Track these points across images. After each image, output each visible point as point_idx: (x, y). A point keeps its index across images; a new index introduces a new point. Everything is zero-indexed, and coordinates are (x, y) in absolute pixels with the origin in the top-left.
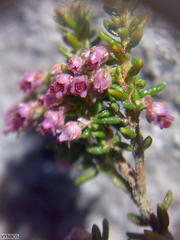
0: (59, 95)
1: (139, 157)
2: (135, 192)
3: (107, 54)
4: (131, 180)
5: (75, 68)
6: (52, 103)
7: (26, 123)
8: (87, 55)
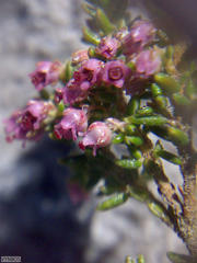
0: (85, 85)
1: (189, 174)
2: (181, 222)
3: (154, 31)
4: (176, 205)
5: (108, 51)
6: (73, 98)
7: (36, 126)
8: (125, 34)
